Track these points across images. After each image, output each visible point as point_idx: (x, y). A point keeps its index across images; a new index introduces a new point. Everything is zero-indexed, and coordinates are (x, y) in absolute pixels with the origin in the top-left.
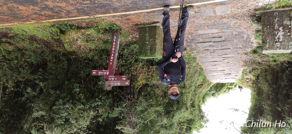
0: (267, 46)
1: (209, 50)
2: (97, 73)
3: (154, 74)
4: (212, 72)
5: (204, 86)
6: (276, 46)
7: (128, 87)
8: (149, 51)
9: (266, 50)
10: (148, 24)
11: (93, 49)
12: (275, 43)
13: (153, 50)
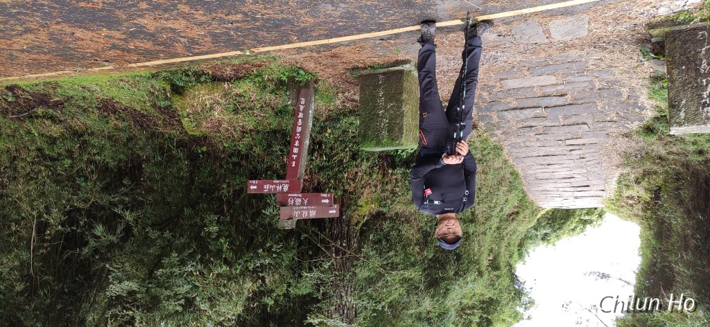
0: (682, 115)
1: (533, 129)
2: (260, 187)
3: (397, 189)
4: (542, 182)
5: (521, 217)
6: (704, 114)
7: (335, 221)
8: (385, 133)
9: (680, 124)
10: (382, 67)
11: (250, 130)
12: (703, 109)
13: (396, 129)
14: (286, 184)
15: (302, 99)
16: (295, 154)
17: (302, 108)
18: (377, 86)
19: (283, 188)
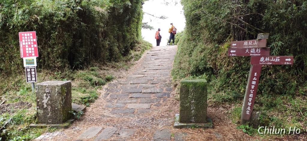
2: (283, 60)
6: (49, 89)
8: (191, 90)
12: (50, 91)
13: (184, 92)
14: (262, 62)
15: (248, 113)
16: (254, 80)
17: (249, 108)
18: (195, 116)
19: (265, 59)
